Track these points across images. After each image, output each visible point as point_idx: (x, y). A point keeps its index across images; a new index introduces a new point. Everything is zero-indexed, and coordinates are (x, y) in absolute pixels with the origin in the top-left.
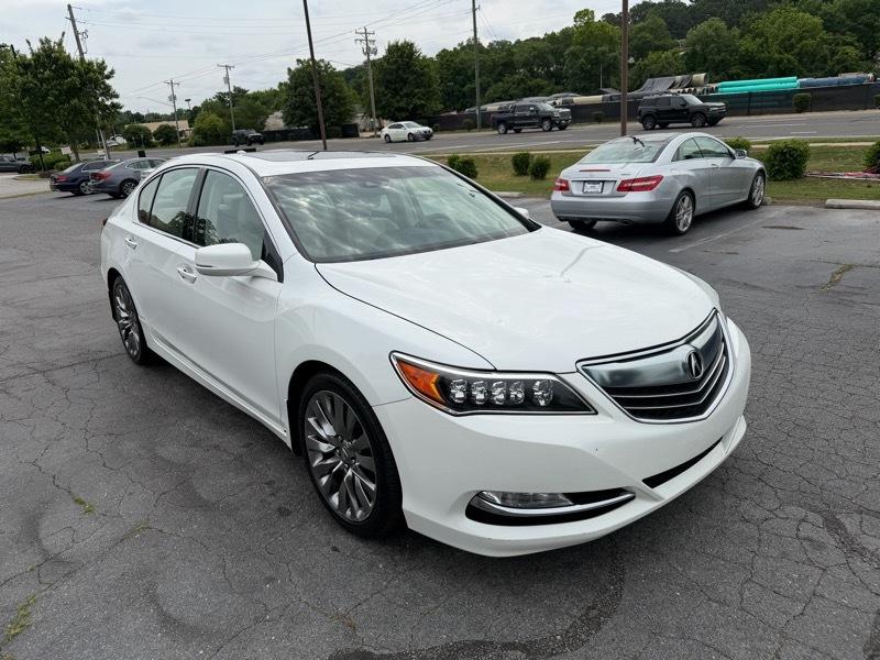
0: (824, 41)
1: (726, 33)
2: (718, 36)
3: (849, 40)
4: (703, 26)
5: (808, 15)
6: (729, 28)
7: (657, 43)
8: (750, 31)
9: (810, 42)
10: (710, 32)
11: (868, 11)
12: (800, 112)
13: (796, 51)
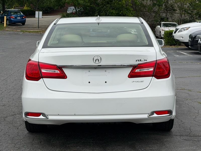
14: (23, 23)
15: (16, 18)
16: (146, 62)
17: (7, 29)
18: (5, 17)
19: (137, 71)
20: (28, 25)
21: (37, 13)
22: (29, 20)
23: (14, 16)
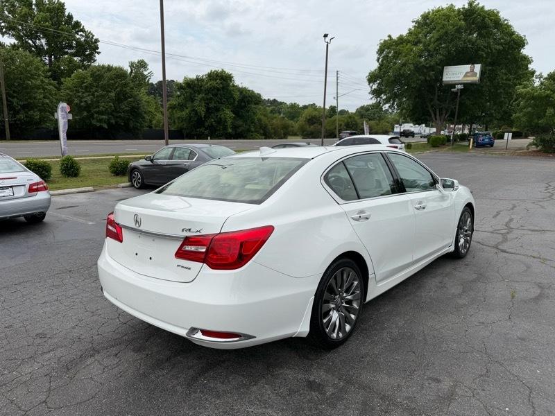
14: (492, 145)
15: (483, 140)
16: (198, 234)
17: (472, 151)
18: (472, 140)
19: (189, 248)
20: (496, 147)
21: (506, 134)
22: (497, 142)
23: (481, 139)
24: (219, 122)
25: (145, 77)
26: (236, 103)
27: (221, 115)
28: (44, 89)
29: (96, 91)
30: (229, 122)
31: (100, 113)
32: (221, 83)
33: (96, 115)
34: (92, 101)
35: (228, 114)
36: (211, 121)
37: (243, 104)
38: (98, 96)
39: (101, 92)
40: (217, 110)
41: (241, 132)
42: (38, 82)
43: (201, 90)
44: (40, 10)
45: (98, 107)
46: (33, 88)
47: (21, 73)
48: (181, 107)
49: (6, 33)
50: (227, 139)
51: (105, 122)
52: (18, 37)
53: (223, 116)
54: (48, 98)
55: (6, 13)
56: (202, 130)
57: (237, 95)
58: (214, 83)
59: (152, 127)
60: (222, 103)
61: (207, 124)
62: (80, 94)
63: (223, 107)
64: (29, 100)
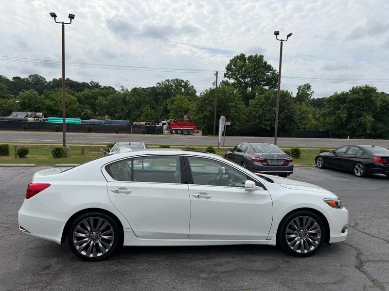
0: (79, 106)
1: (38, 97)
2: (35, 97)
3: (87, 107)
4: (28, 92)
5: (71, 96)
6: (40, 95)
7: (3, 95)
8: (50, 98)
9: (74, 106)
10: (31, 95)
11: (92, 98)
12: (89, 132)
13: (69, 108)
24: (360, 125)
25: (308, 95)
26: (378, 110)
27: (362, 120)
28: (236, 107)
29: (266, 107)
30: (369, 125)
31: (267, 120)
32: (363, 95)
33: (263, 122)
34: (262, 113)
35: (368, 119)
36: (353, 124)
37: (385, 110)
38: (266, 110)
39: (268, 108)
40: (359, 116)
41: (380, 133)
42: (234, 104)
43: (346, 101)
44: (250, 62)
45: (265, 116)
46: (230, 107)
47: (227, 99)
48: (330, 114)
49: (231, 77)
50: (366, 138)
51: (269, 126)
52: (236, 79)
53: (363, 121)
54: (238, 113)
55: (233, 66)
56: (344, 131)
57: (379, 103)
58: (356, 96)
59: (306, 129)
60: (364, 111)
61: (348, 127)
62: (256, 109)
63: (364, 113)
64: (228, 114)
